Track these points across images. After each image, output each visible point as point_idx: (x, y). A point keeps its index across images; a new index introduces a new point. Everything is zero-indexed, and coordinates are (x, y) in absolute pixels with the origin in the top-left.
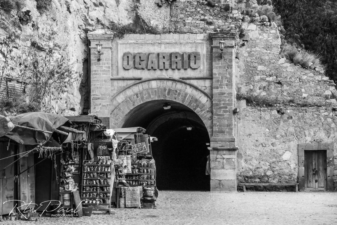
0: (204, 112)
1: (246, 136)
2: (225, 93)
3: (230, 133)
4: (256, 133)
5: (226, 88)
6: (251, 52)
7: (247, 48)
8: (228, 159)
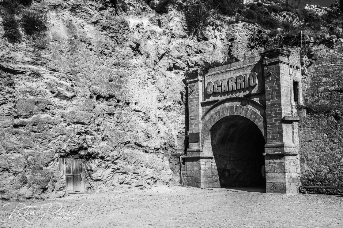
0: (261, 122)
1: (307, 142)
2: (275, 104)
3: (281, 140)
4: (316, 139)
5: (276, 100)
6: (318, 67)
7: (314, 65)
8: (279, 163)
